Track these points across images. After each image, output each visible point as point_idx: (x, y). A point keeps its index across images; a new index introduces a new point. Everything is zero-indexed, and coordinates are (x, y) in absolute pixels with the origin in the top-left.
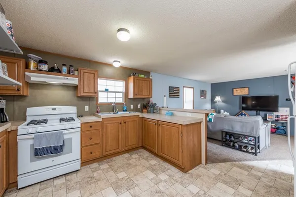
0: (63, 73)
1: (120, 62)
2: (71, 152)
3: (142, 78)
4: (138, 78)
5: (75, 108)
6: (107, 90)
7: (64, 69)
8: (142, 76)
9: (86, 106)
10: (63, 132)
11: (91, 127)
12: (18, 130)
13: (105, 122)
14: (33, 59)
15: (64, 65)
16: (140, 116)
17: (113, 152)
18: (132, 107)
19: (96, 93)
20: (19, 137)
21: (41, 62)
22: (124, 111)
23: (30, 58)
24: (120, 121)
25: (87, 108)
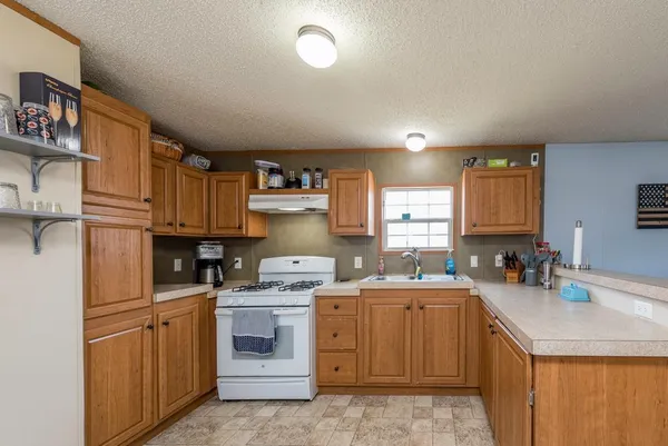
0: (303, 187)
1: (423, 136)
2: (291, 356)
3: (502, 169)
4: (483, 173)
5: (332, 261)
6: (406, 217)
7: (306, 178)
8: (501, 163)
9: (356, 258)
10: (275, 312)
11: (336, 307)
12: (218, 299)
13: (366, 300)
14: (261, 168)
15: (305, 170)
16: (473, 292)
17: (387, 380)
18: (474, 261)
19: (362, 226)
20: (217, 312)
21: (272, 171)
22: (448, 273)
23: (258, 167)
24: (406, 301)
25: (358, 262)
